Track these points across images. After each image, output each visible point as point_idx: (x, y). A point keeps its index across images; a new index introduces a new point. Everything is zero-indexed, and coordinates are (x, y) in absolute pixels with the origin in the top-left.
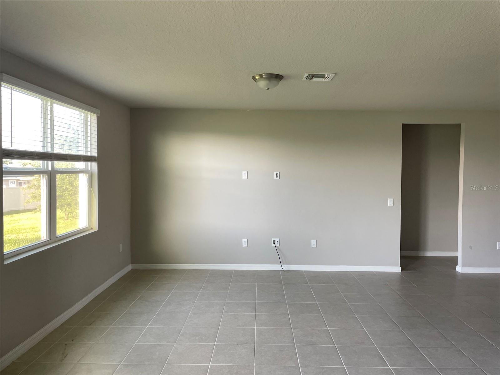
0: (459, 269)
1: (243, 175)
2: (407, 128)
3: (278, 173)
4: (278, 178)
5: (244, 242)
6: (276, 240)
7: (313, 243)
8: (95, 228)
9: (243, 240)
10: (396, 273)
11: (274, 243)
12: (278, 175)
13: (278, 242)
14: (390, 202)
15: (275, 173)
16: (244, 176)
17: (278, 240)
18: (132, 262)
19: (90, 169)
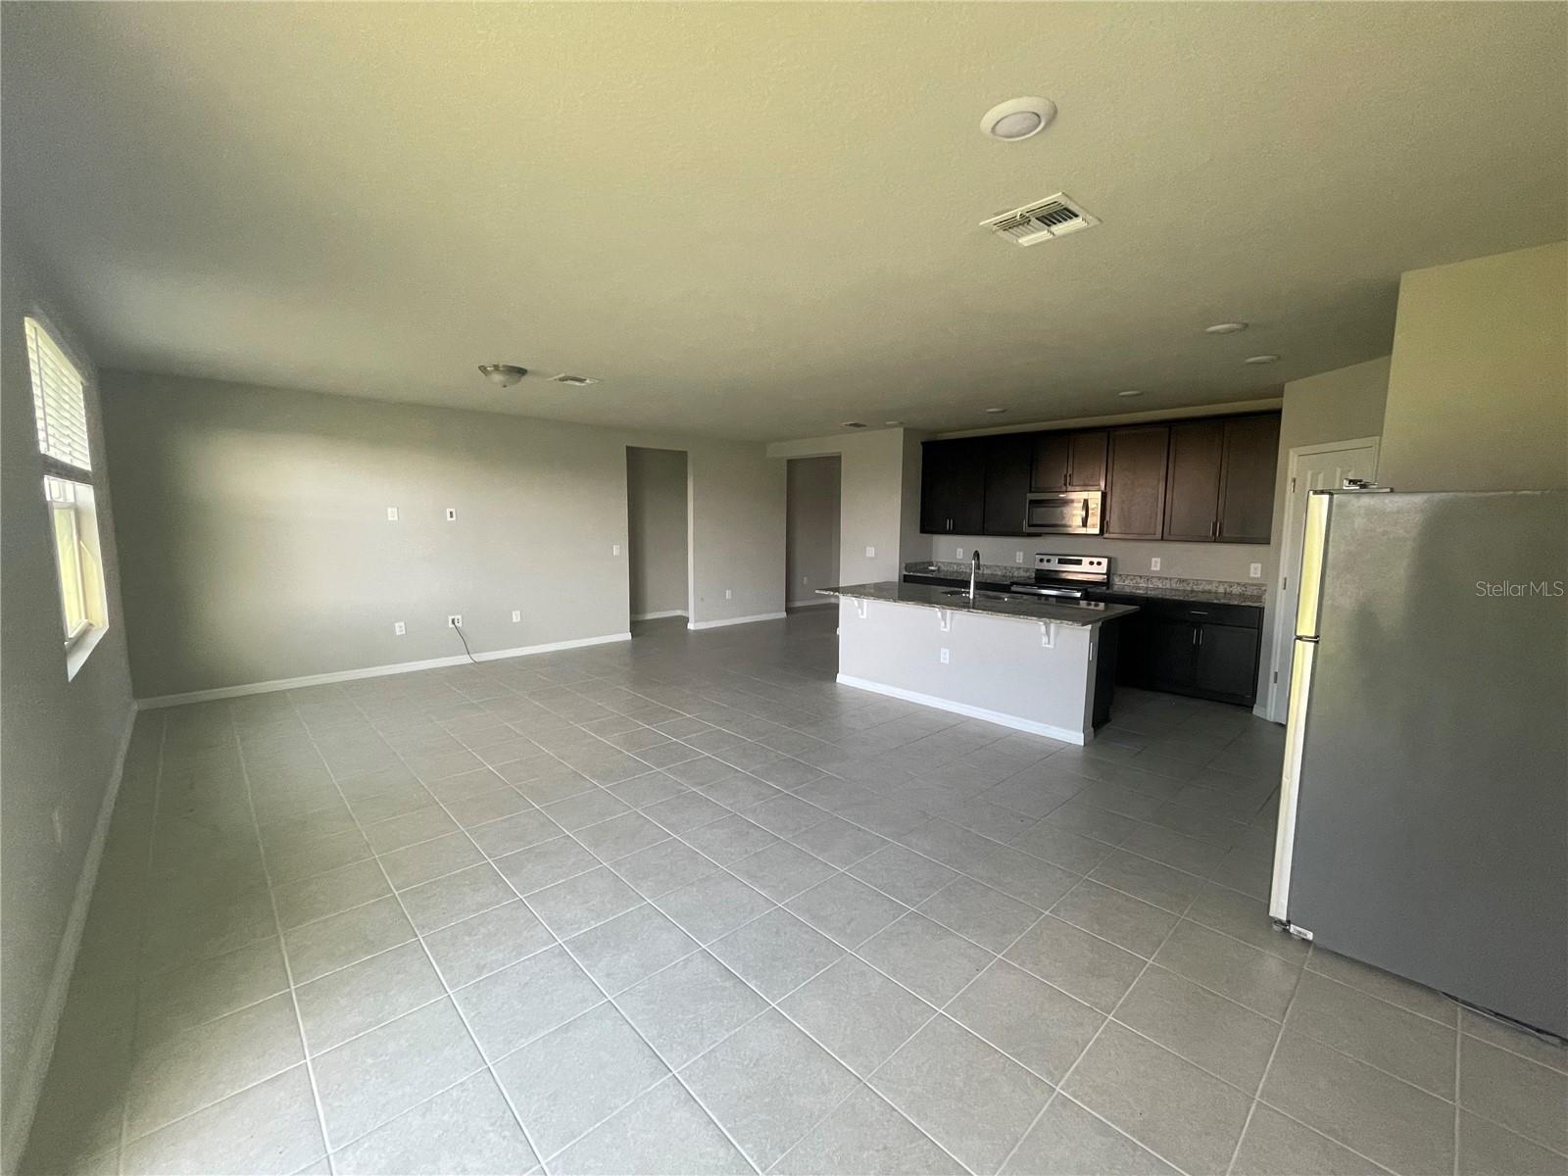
0: (691, 626)
1: (390, 515)
2: (632, 452)
3: (453, 510)
4: (454, 519)
5: (399, 628)
6: (456, 617)
7: (516, 617)
9: (397, 625)
10: (625, 642)
11: (453, 623)
12: (454, 514)
13: (460, 620)
14: (616, 551)
15: (448, 511)
16: (392, 514)
17: (460, 617)
19: (72, 499)
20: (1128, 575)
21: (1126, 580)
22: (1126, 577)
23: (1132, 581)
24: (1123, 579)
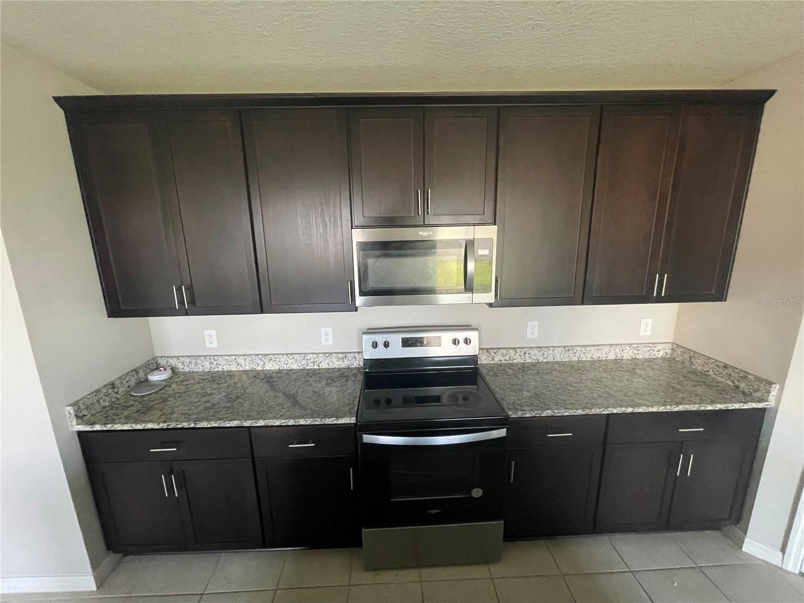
20: (498, 349)
21: (496, 356)
22: (495, 353)
23: (504, 356)
24: (491, 356)
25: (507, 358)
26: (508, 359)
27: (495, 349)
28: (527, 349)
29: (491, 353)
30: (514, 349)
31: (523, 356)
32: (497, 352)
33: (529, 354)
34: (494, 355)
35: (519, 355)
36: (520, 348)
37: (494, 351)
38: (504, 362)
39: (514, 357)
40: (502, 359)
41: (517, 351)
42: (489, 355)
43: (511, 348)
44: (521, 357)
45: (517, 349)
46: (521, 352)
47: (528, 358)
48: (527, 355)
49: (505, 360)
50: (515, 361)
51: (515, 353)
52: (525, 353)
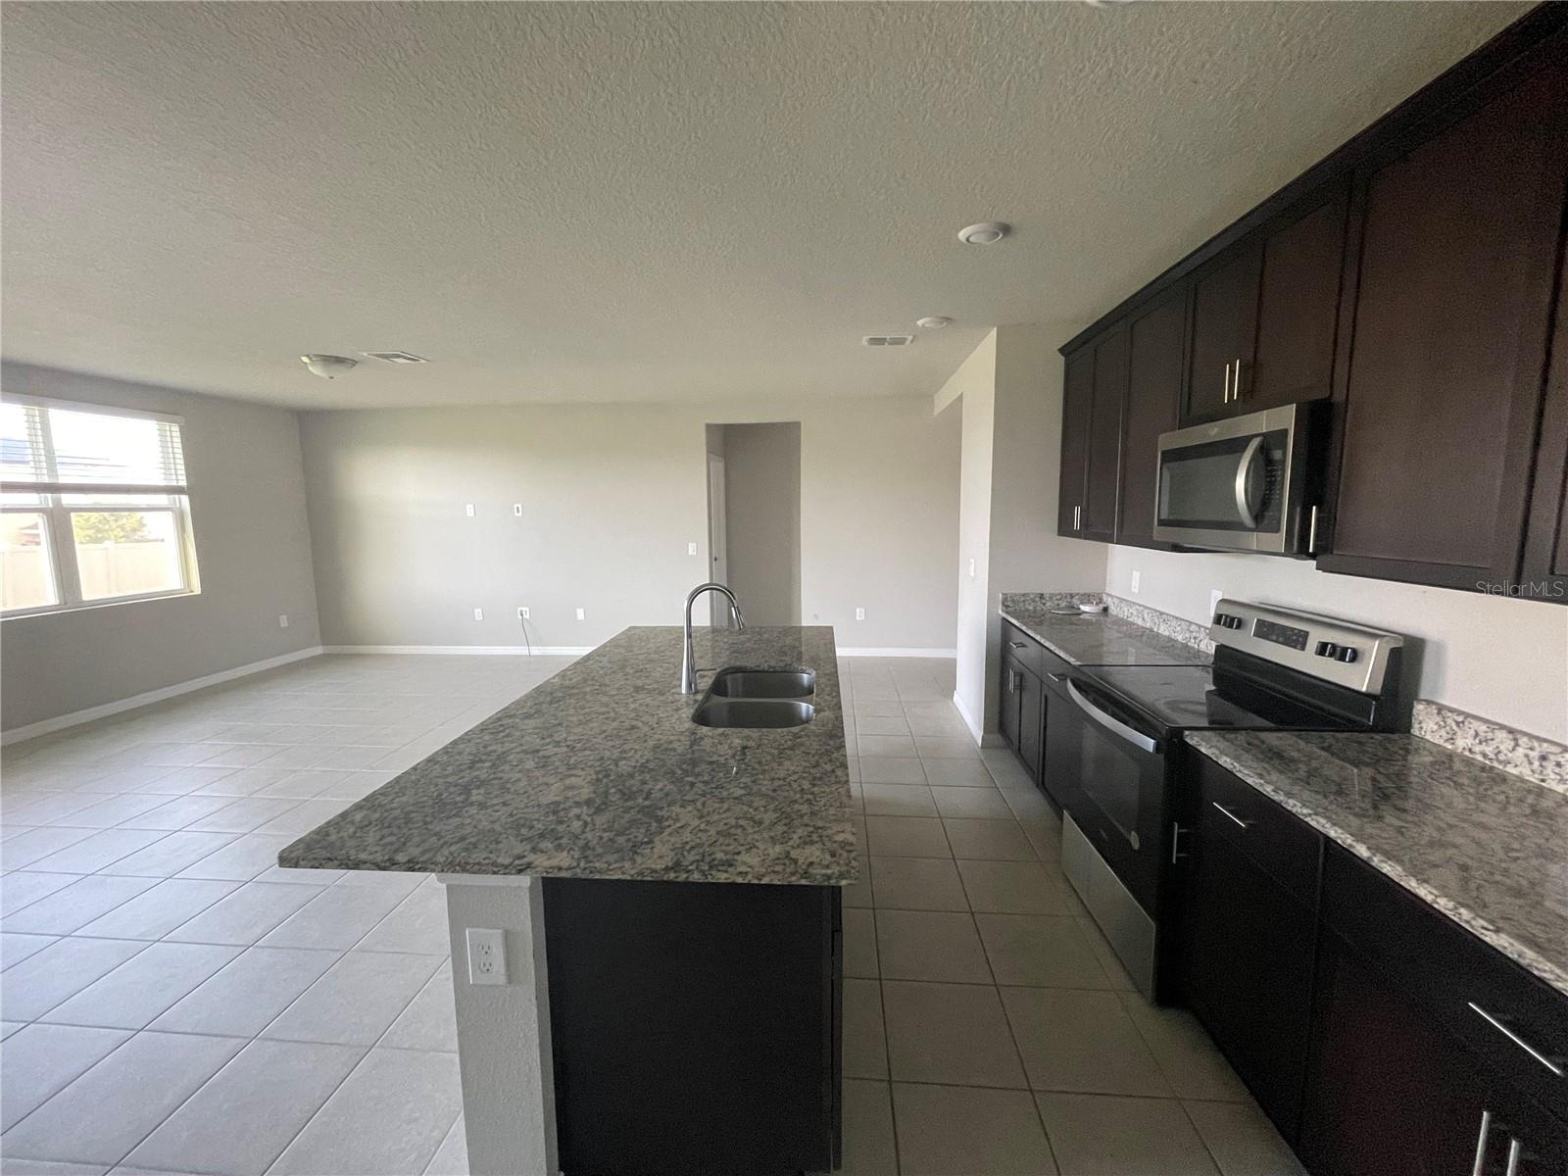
1: (468, 511)
2: (713, 431)
3: (520, 506)
4: (520, 514)
5: (478, 612)
6: (524, 609)
7: (580, 615)
8: (197, 588)
9: (476, 611)
11: (522, 615)
12: (520, 509)
13: (528, 613)
15: (515, 506)
16: (470, 511)
17: (528, 609)
18: (324, 643)
19: (178, 505)
20: (1468, 715)
21: (1459, 733)
22: (1458, 723)
23: (1480, 743)
24: (1448, 728)
25: (1489, 750)
26: (1492, 756)
27: (1460, 713)
28: (1554, 749)
29: (1449, 721)
30: (1511, 731)
31: (1536, 764)
32: (1463, 722)
33: (1559, 765)
34: (1455, 727)
35: (1527, 756)
36: (1531, 736)
37: (1456, 718)
38: (1480, 758)
39: (1510, 755)
40: (1477, 749)
41: (1520, 742)
42: (1442, 724)
43: (1502, 727)
44: (1531, 763)
45: (1519, 736)
46: (1532, 749)
47: (1553, 776)
48: (1550, 766)
49: (1485, 756)
50: (1510, 769)
51: (1513, 743)
52: (1543, 758)
